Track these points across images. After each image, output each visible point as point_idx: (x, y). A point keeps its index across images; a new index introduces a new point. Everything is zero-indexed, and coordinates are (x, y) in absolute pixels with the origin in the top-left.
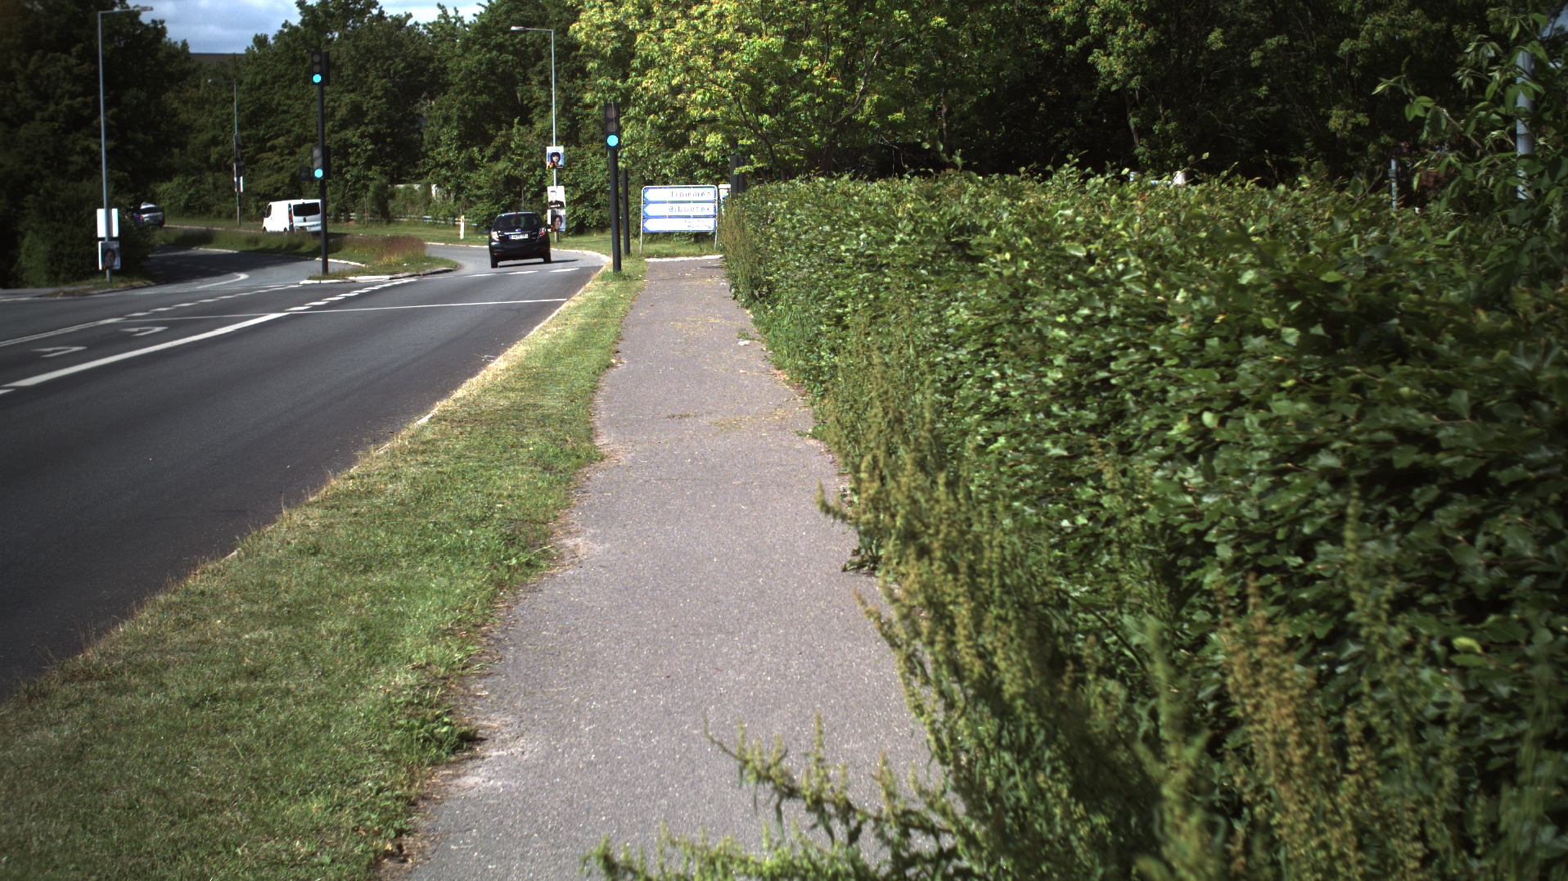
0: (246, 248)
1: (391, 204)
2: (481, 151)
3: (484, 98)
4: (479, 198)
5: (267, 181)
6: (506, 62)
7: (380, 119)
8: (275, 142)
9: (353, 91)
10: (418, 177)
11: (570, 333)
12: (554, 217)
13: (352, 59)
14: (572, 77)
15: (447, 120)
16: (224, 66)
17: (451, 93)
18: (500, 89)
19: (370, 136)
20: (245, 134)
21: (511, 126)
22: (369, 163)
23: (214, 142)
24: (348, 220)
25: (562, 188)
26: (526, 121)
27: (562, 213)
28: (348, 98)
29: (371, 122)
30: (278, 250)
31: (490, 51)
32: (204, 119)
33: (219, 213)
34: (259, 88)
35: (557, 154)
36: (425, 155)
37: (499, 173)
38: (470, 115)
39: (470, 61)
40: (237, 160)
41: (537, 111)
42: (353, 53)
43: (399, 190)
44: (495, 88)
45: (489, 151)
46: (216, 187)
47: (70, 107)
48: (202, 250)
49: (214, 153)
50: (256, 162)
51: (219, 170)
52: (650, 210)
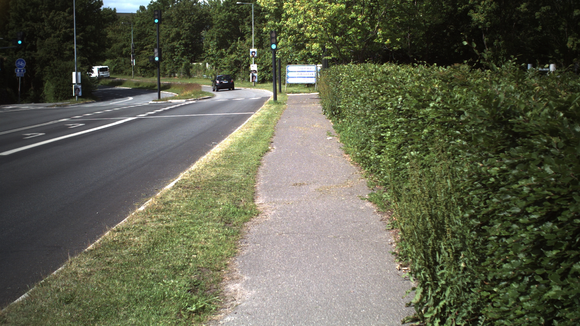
0: (135, 87)
1: (191, 70)
2: (226, 50)
3: (227, 30)
4: (225, 68)
5: (144, 61)
6: (235, 16)
7: (187, 38)
8: (148, 46)
9: (177, 27)
10: (201, 60)
11: (252, 132)
12: (253, 76)
13: (177, 15)
14: (260, 22)
15: (212, 38)
16: (128, 17)
17: (214, 28)
18: (233, 27)
19: (183, 44)
20: (136, 43)
21: (237, 41)
22: (182, 55)
23: (124, 46)
24: (175, 76)
25: (256, 65)
26: (243, 39)
27: (256, 75)
28: (175, 30)
29: (184, 39)
30: (147, 88)
31: (229, 12)
32: (120, 37)
33: (126, 74)
34: (142, 25)
35: (254, 52)
36: (204, 52)
37: (232, 59)
38: (221, 36)
39: (221, 16)
40: (133, 53)
41: (247, 35)
42: (177, 13)
43: (194, 65)
44: (231, 26)
45: (229, 51)
46: (125, 64)
47: (65, 33)
48: (118, 88)
49: (124, 50)
50: (140, 54)
51: (126, 57)
52: (289, 74)
